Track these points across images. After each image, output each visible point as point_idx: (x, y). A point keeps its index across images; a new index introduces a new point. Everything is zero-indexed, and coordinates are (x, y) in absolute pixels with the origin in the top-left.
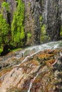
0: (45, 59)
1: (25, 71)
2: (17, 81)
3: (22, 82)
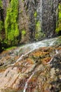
0: (40, 58)
1: (20, 70)
2: (12, 81)
3: (18, 82)
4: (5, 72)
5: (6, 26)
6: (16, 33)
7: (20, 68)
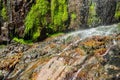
0: (93, 48)
3: (63, 75)
4: (49, 63)
5: (53, 8)
6: (64, 16)
7: (67, 60)
